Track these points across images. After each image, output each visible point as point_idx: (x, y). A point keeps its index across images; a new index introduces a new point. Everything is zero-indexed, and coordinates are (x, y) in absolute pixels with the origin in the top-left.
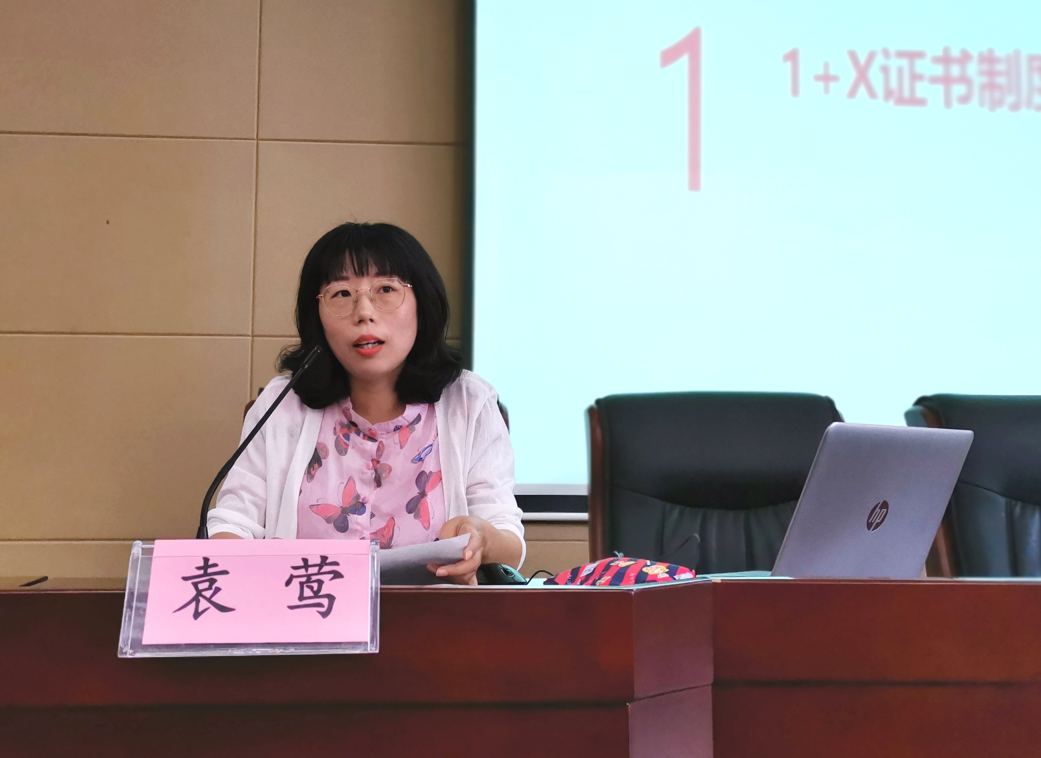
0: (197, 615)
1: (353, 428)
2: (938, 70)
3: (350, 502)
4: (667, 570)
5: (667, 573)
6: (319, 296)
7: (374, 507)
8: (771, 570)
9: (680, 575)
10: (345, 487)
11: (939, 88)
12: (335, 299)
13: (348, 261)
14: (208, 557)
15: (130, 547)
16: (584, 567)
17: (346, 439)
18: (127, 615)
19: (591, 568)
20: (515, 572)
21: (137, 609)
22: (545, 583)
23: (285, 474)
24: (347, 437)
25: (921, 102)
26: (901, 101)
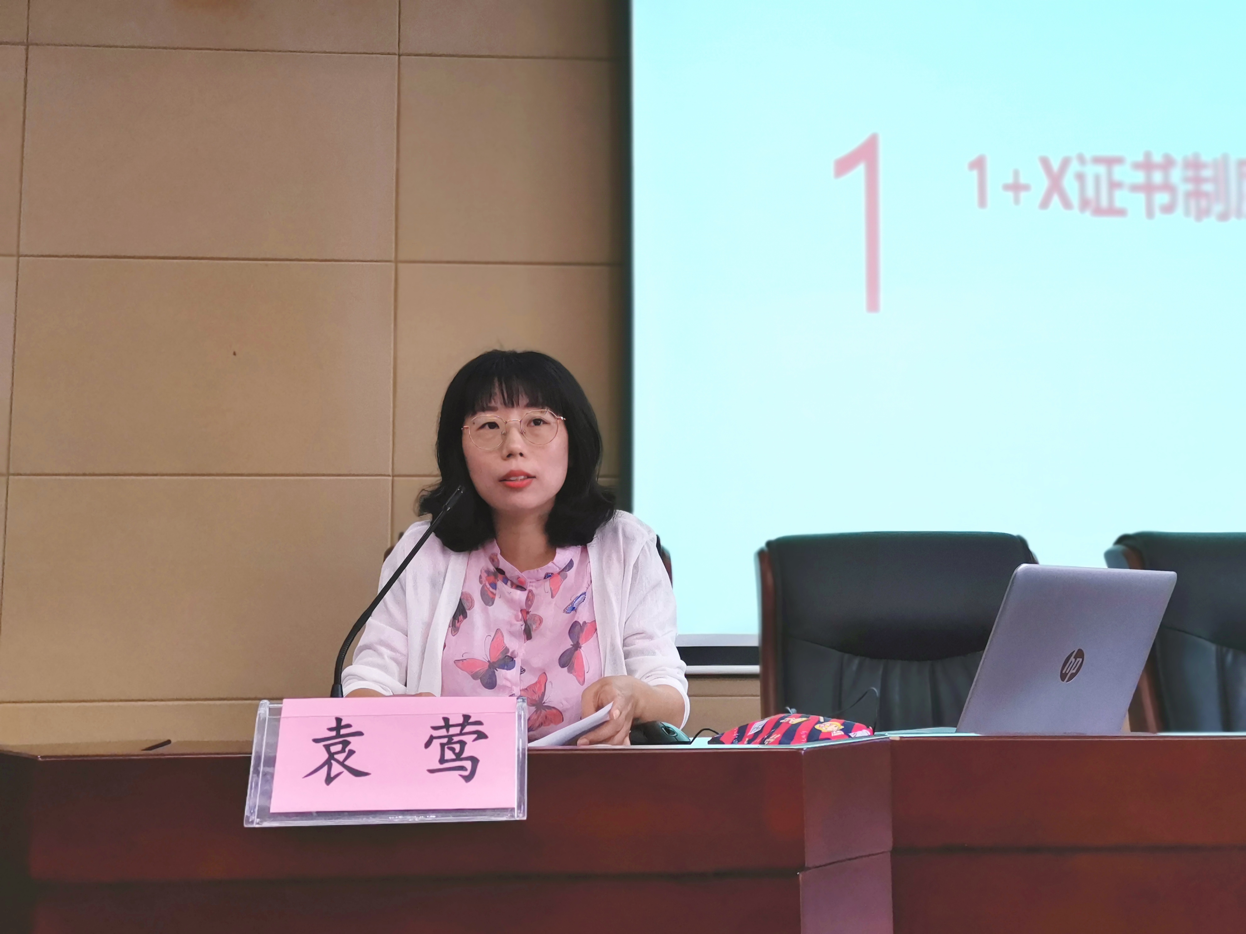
0: (329, 780)
1: (500, 576)
2: (1139, 177)
3: (498, 655)
4: (842, 727)
5: (841, 730)
6: (465, 427)
7: (523, 661)
8: (956, 727)
9: (856, 733)
10: (492, 641)
11: (1140, 198)
12: (482, 431)
13: (497, 390)
14: (341, 717)
15: (257, 707)
16: (753, 724)
17: (493, 588)
18: (254, 780)
19: (760, 725)
20: (678, 731)
21: (265, 774)
22: (709, 743)
23: (428, 626)
24: (494, 586)
25: (1121, 212)
26: (1099, 211)
